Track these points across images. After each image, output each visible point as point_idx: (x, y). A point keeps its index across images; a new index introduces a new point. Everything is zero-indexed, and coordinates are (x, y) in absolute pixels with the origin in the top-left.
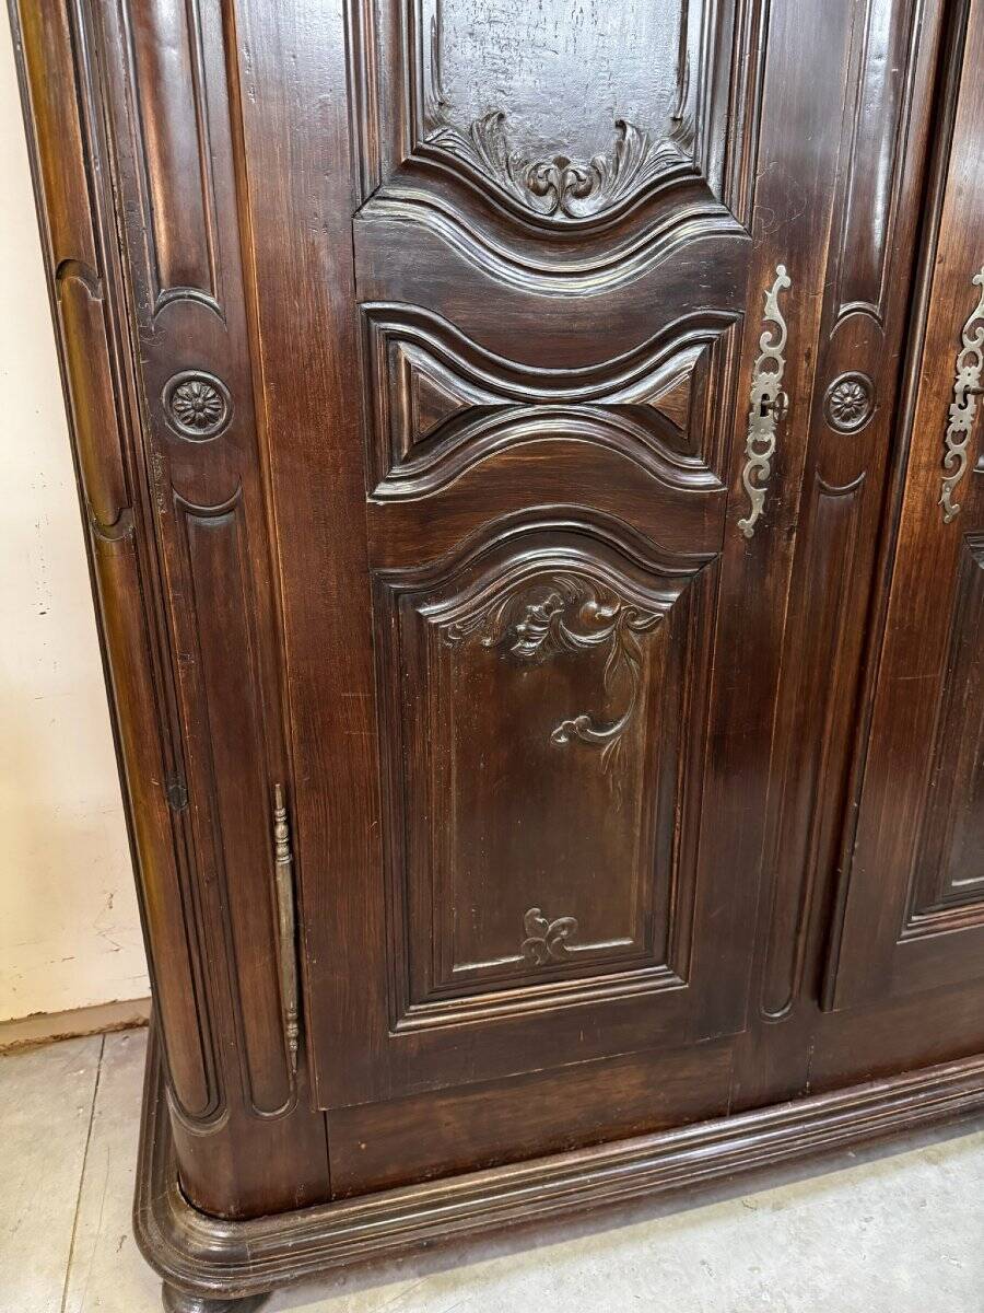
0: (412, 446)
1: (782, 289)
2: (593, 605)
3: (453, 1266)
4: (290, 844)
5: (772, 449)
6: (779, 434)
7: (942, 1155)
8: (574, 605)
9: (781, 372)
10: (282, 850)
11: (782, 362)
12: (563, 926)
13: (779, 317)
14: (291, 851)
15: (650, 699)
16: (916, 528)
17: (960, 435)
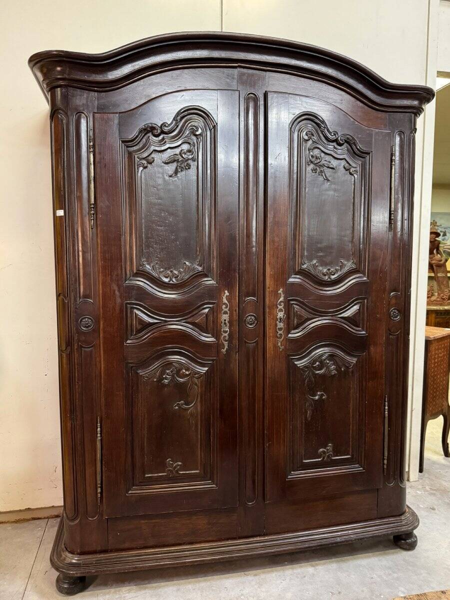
0: (136, 332)
1: (227, 296)
2: (184, 371)
3: (146, 584)
4: (101, 434)
5: (228, 332)
6: (230, 328)
7: (317, 565)
8: (179, 371)
9: (229, 314)
10: (99, 435)
11: (229, 312)
12: (178, 465)
13: (226, 302)
14: (101, 436)
15: (201, 398)
16: (272, 352)
17: (280, 329)
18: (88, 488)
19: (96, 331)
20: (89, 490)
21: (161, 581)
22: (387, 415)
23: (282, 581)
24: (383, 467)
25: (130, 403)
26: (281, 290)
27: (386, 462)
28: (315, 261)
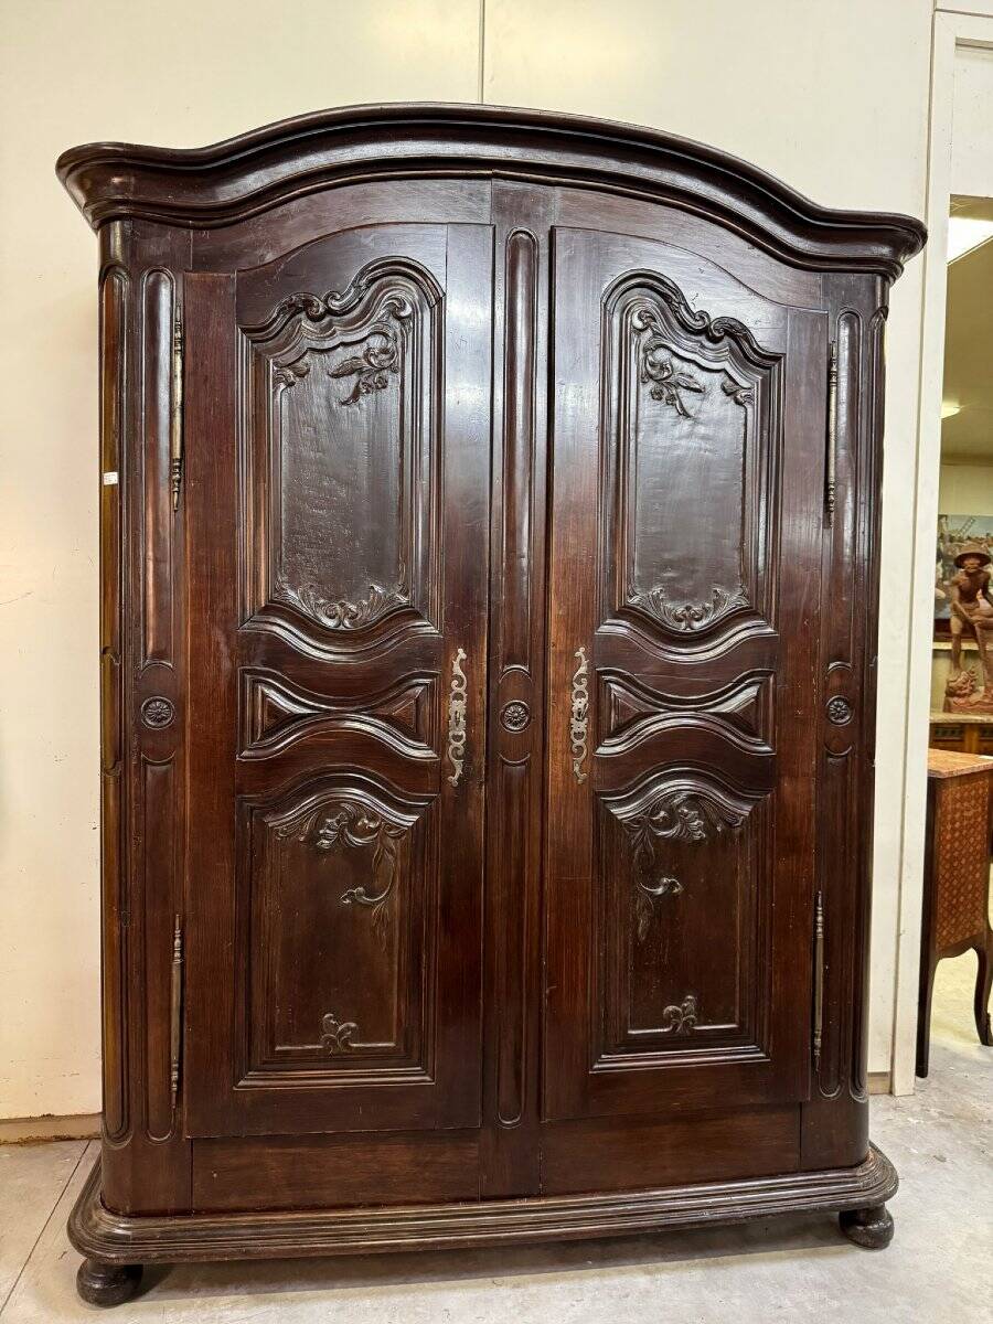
1: (462, 660)
2: (366, 822)
4: (182, 952)
5: (464, 739)
6: (467, 731)
8: (354, 820)
9: (465, 700)
10: (177, 955)
11: (465, 695)
12: (348, 1028)
13: (461, 673)
14: (182, 957)
15: (402, 880)
16: (561, 785)
17: (579, 735)
18: (151, 1071)
19: (177, 728)
20: (154, 1075)
21: (307, 1286)
22: (820, 936)
23: (574, 1303)
24: (813, 1052)
25: (247, 886)
26: (582, 649)
27: (818, 1041)
28: (657, 590)
